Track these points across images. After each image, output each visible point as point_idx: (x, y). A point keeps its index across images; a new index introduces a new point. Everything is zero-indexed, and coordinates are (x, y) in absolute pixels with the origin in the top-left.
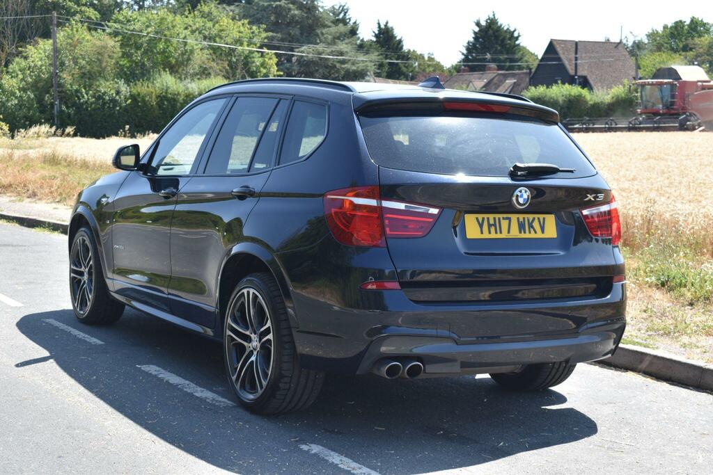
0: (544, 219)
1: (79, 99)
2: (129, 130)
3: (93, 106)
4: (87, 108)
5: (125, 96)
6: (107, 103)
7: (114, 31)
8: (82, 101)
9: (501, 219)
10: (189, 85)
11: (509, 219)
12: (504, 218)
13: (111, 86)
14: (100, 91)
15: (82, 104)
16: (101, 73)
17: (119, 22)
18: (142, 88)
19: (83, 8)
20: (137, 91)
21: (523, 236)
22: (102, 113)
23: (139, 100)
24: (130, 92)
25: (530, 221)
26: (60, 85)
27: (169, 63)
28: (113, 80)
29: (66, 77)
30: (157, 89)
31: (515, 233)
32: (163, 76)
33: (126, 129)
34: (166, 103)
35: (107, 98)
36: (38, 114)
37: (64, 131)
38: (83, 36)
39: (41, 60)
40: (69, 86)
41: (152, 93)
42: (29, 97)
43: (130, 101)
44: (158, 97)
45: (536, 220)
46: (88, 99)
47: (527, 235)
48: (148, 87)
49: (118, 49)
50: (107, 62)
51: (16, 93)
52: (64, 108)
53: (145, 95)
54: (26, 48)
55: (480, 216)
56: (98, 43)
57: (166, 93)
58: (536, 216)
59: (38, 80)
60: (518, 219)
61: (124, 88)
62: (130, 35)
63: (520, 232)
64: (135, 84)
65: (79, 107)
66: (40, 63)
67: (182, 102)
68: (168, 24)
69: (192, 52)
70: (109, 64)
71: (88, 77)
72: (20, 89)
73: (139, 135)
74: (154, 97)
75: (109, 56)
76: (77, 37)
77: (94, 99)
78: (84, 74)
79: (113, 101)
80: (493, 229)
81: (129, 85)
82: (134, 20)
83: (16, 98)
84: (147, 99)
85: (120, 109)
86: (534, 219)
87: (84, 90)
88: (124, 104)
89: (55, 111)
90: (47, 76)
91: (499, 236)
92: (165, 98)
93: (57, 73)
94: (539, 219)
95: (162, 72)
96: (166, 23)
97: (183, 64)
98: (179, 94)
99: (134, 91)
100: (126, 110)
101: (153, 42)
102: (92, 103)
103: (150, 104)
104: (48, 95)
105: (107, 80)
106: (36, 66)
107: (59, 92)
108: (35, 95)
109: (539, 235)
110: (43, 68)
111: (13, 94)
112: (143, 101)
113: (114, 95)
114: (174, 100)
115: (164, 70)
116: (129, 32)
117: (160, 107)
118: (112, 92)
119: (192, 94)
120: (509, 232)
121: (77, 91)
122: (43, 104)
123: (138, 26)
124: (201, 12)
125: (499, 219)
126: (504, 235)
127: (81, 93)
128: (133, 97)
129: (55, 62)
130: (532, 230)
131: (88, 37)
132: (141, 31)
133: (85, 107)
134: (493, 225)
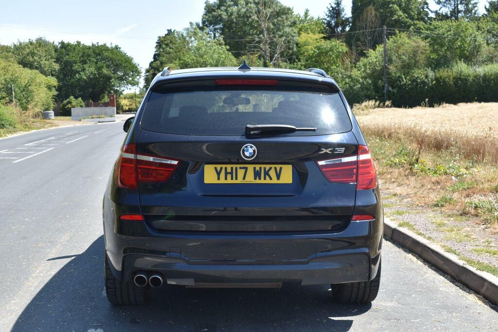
0: (281, 168)
1: (400, 82)
2: (428, 101)
3: (410, 86)
4: (406, 88)
5: (432, 79)
6: (419, 84)
7: (426, 36)
8: (402, 83)
9: (238, 169)
10: (478, 70)
11: (246, 169)
12: (240, 168)
13: (422, 72)
14: (414, 77)
15: (403, 85)
16: (416, 64)
17: (430, 30)
18: (444, 73)
19: (416, 22)
20: (440, 75)
21: (258, 181)
22: (416, 91)
23: (441, 81)
24: (435, 76)
25: (267, 170)
26: (389, 74)
27: (465, 54)
28: (423, 69)
29: (392, 68)
30: (454, 73)
31: (250, 179)
32: (458, 64)
33: (426, 101)
34: (460, 82)
35: (419, 81)
36: (374, 93)
37: (384, 104)
38: (404, 40)
39: (376, 58)
40: (394, 74)
41: (450, 76)
42: (368, 82)
43: (435, 82)
44: (454, 78)
45: (273, 170)
46: (406, 82)
47: (262, 181)
48: (447, 72)
49: (428, 48)
50: (420, 56)
51: (359, 80)
52: (390, 89)
53: (446, 78)
54: (368, 50)
55: (219, 167)
56: (414, 44)
57: (460, 75)
58: (273, 166)
59: (374, 71)
60: (255, 168)
61: (431, 74)
62: (436, 37)
63: (255, 179)
64: (439, 71)
65: (400, 87)
66: (375, 60)
67: (471, 81)
68: (463, 28)
69: (480, 46)
70: (421, 58)
71: (407, 67)
72: (362, 78)
73: (436, 105)
74: (451, 78)
75: (422, 53)
76: (400, 41)
77: (410, 82)
78: (405, 65)
79: (423, 83)
80: (229, 176)
81: (434, 72)
82: (439, 28)
83: (360, 83)
84: (446, 80)
85: (428, 87)
86: (271, 168)
87: (403, 76)
88: (431, 85)
89: (385, 91)
90: (379, 68)
91: (234, 181)
92: (460, 79)
93: (386, 66)
94: (275, 168)
95: (459, 61)
96: (461, 27)
97: (473, 54)
98: (469, 75)
99: (438, 75)
100: (432, 88)
101: (452, 42)
102: (409, 85)
103: (449, 83)
104: (380, 81)
105: (420, 69)
106: (373, 62)
107: (388, 78)
108: (372, 81)
109: (275, 181)
110: (377, 63)
111: (358, 81)
112: (444, 81)
113: (424, 79)
114: (466, 80)
115: (460, 60)
116: (435, 36)
117: (456, 85)
118: (422, 77)
119: (479, 75)
120: (244, 178)
121: (399, 77)
122: (377, 87)
123: (441, 32)
124: (492, 18)
125: (236, 168)
126: (240, 181)
127: (402, 78)
128: (437, 79)
129: (385, 59)
130: (267, 177)
131: (407, 41)
132: (443, 34)
133: (404, 87)
134: (229, 173)
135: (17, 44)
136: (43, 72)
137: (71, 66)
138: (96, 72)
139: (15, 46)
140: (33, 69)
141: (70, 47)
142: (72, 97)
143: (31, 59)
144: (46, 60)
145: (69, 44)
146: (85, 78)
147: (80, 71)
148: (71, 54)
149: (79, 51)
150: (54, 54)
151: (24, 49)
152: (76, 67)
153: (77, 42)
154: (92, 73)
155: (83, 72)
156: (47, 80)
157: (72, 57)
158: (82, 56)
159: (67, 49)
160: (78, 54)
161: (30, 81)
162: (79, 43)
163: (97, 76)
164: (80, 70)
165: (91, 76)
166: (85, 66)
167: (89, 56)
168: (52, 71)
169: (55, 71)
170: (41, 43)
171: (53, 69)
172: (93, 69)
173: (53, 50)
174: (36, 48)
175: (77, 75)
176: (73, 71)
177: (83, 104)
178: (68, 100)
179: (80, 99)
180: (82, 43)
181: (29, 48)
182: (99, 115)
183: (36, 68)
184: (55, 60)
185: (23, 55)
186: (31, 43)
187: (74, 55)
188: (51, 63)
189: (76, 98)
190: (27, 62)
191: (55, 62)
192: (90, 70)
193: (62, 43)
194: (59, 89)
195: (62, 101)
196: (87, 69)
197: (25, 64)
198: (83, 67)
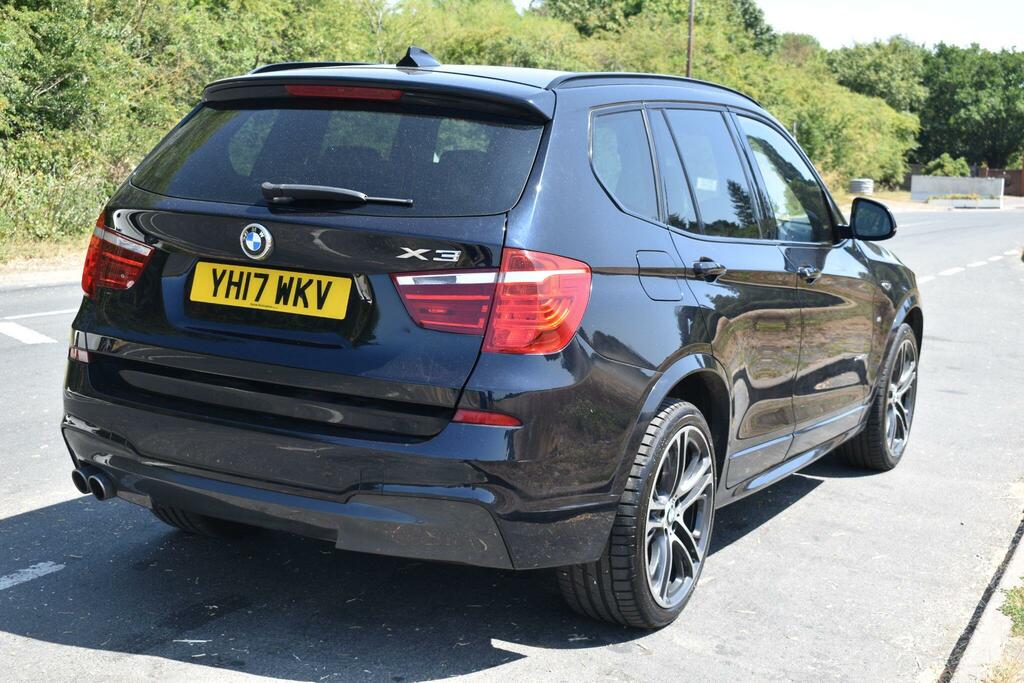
0: (330, 284)
9: (253, 275)
11: (266, 277)
12: (257, 275)
21: (281, 308)
25: (302, 285)
31: (268, 302)
45: (314, 286)
47: (289, 309)
55: (220, 268)
58: (316, 278)
60: (281, 278)
63: (277, 302)
80: (234, 290)
86: (310, 282)
91: (240, 303)
94: (319, 283)
109: (312, 311)
120: (257, 299)
125: (249, 276)
126: (248, 303)
130: (300, 300)
134: (236, 284)
135: (851, 46)
136: (894, 104)
137: (954, 93)
138: (1002, 108)
139: (845, 50)
140: (873, 96)
141: (954, 55)
142: (946, 156)
143: (873, 77)
144: (902, 79)
145: (953, 50)
146: (978, 118)
147: (968, 104)
148: (955, 69)
149: (973, 63)
150: (921, 68)
151: (862, 56)
152: (962, 95)
153: (973, 45)
154: (993, 108)
155: (976, 105)
156: (898, 118)
157: (957, 74)
158: (978, 73)
159: (950, 58)
160: (970, 70)
161: (846, 119)
162: (975, 47)
163: (1004, 115)
164: (970, 101)
165: (991, 115)
166: (980, 93)
167: (992, 73)
168: (912, 100)
169: (919, 101)
170: (897, 46)
171: (914, 98)
172: (996, 101)
173: (921, 59)
174: (886, 55)
175: (962, 111)
176: (955, 102)
177: (967, 170)
178: (938, 160)
179: (962, 160)
180: (981, 47)
181: (871, 54)
182: (966, 193)
183: (882, 95)
184: (922, 80)
185: (858, 66)
186: (878, 46)
187: (962, 70)
188: (912, 85)
189: (955, 157)
190: (864, 83)
191: (920, 83)
192: (991, 101)
193: (942, 47)
194: (922, 137)
195: (926, 163)
196: (984, 100)
197: (858, 86)
198: (977, 96)
